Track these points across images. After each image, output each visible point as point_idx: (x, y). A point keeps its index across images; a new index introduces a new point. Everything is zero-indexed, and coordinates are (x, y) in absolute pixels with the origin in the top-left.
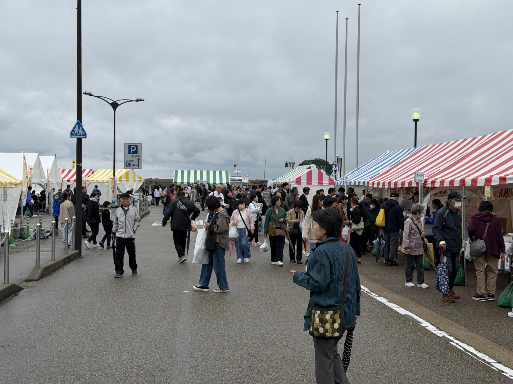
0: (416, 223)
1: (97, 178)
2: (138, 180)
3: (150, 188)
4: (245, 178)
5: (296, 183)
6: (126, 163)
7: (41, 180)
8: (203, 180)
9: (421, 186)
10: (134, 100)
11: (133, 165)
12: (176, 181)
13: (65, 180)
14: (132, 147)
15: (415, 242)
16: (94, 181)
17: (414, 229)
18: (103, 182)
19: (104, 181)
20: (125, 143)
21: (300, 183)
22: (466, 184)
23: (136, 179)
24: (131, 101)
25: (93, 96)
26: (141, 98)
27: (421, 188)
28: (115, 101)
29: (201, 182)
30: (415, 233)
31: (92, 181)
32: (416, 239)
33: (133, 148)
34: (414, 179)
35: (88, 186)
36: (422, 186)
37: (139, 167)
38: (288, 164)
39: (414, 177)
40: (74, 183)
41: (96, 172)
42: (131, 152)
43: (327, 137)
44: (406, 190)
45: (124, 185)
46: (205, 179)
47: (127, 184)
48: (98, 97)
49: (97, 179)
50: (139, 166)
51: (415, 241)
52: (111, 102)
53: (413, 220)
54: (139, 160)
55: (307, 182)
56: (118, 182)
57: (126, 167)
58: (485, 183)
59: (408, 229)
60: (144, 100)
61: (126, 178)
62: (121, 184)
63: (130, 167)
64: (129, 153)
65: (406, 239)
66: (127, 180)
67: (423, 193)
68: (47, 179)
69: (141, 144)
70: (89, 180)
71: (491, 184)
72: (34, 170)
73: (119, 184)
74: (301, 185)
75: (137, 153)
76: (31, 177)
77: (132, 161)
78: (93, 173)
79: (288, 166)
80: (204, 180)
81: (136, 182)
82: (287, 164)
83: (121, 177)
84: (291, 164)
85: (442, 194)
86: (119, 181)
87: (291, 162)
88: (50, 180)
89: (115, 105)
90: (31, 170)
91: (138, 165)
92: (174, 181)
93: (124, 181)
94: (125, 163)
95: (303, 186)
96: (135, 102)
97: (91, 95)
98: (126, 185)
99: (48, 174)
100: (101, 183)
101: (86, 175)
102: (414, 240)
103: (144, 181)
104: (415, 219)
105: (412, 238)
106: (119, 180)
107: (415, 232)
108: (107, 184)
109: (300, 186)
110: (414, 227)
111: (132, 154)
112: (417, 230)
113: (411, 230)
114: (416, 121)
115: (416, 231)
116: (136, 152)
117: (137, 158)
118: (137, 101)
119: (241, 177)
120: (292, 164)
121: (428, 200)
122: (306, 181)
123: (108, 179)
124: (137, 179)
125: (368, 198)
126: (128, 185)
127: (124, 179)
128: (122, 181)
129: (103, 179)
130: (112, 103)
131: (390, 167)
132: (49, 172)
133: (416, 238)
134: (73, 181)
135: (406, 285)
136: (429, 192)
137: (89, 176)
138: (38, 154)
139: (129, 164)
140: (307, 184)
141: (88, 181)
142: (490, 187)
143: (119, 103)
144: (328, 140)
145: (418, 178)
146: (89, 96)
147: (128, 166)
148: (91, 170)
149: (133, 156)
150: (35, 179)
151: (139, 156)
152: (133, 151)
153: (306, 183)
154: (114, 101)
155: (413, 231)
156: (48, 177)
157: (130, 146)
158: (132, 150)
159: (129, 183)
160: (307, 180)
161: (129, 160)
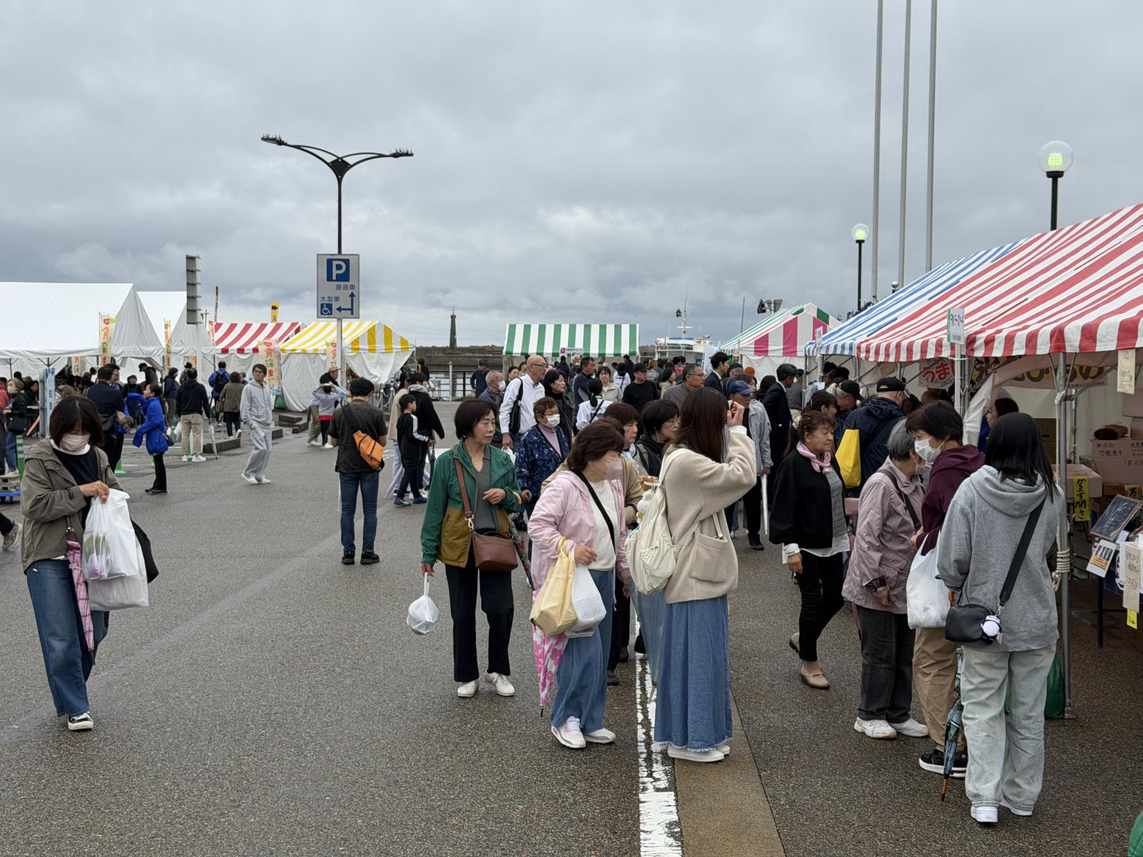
0: (906, 491)
1: (304, 344)
2: (400, 347)
3: (451, 367)
4: (700, 342)
5: (755, 351)
6: (322, 305)
7: (143, 348)
8: (574, 346)
9: (962, 356)
10: (388, 154)
11: (339, 309)
12: (510, 350)
13: (233, 350)
14: (335, 263)
15: (898, 565)
16: (297, 351)
17: (899, 514)
18: (317, 354)
19: (317, 350)
20: (318, 255)
21: (767, 351)
22: (1067, 344)
23: (394, 346)
24: (381, 156)
25: (286, 144)
26: (404, 150)
27: (962, 363)
28: (340, 156)
29: (569, 352)
30: (900, 530)
31: (292, 350)
32: (901, 551)
33: (339, 267)
34: (946, 331)
35: (284, 362)
36: (964, 356)
37: (352, 314)
38: (766, 305)
39: (946, 327)
40: (252, 356)
41: (305, 329)
42: (334, 278)
43: (860, 235)
44: (977, 370)
45: (363, 360)
46: (579, 344)
47: (373, 357)
48: (298, 147)
49: (303, 347)
50: (352, 311)
51: (900, 559)
52: (330, 159)
53: (894, 480)
54: (352, 295)
55: (784, 349)
56: (349, 353)
57: (322, 314)
58: (1119, 339)
59: (879, 510)
60: (411, 155)
61: (369, 343)
62: (357, 358)
63: (331, 314)
64: (329, 278)
65: (869, 548)
66: (371, 347)
67: (967, 377)
68: (164, 346)
69: (358, 255)
70: (287, 348)
71: (1135, 344)
72: (114, 324)
73: (352, 357)
74: (767, 356)
75: (348, 280)
76: (106, 340)
77: (337, 299)
78: (297, 331)
79: (764, 311)
80: (576, 347)
81: (394, 354)
82: (762, 305)
83: (356, 342)
84: (773, 305)
85: (1089, 380)
86: (350, 351)
87: (772, 301)
88: (173, 349)
89: (340, 167)
90: (108, 323)
91: (352, 309)
92: (504, 350)
93: (363, 349)
94: (320, 303)
95: (773, 359)
96: (392, 158)
97: (280, 143)
98: (368, 359)
99: (169, 336)
100: (313, 356)
101: (281, 339)
102: (895, 557)
103: (414, 349)
104: (902, 477)
105: (890, 550)
106: (352, 349)
107: (900, 526)
108: (324, 358)
109: (766, 359)
110: (900, 507)
111: (336, 280)
112: (909, 519)
113: (887, 519)
114: (1055, 176)
115: (904, 523)
116: (345, 277)
117: (350, 291)
118: (396, 155)
119: (692, 339)
120: (775, 304)
121: (985, 402)
122: (782, 347)
123: (325, 347)
124: (397, 346)
125: (846, 394)
126: (375, 361)
127: (364, 344)
128: (358, 349)
129: (315, 347)
130: (332, 162)
131: (930, 299)
132: (171, 329)
133: (903, 547)
134: (251, 351)
135: (857, 727)
136: (988, 375)
137: (288, 339)
138: (131, 285)
139: (330, 306)
140: (785, 354)
141: (283, 350)
142: (1132, 353)
143: (350, 160)
144: (863, 244)
145: (955, 330)
146: (276, 145)
147: (325, 311)
148: (293, 325)
149: (338, 287)
150: (123, 347)
151: (352, 287)
152: (337, 275)
153: (782, 351)
154: (338, 158)
155: (894, 522)
156: (169, 341)
157: (330, 262)
158: (335, 272)
159: (376, 355)
160: (784, 344)
161: (329, 297)
